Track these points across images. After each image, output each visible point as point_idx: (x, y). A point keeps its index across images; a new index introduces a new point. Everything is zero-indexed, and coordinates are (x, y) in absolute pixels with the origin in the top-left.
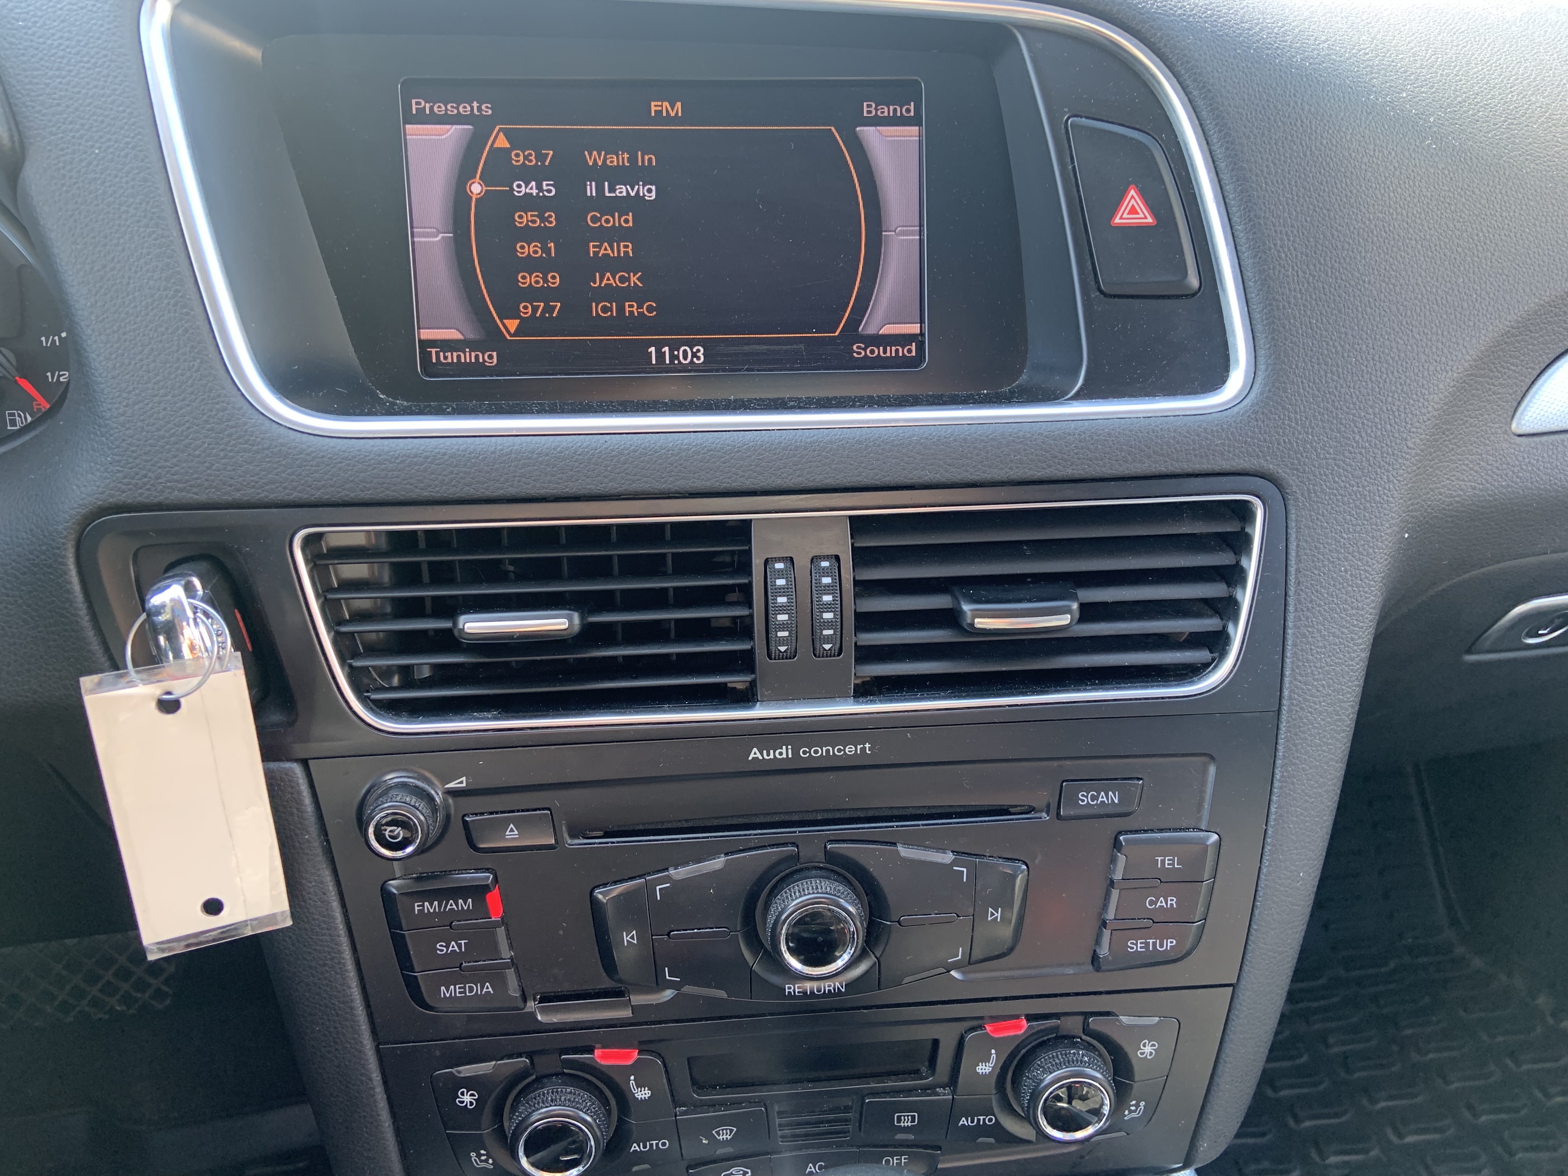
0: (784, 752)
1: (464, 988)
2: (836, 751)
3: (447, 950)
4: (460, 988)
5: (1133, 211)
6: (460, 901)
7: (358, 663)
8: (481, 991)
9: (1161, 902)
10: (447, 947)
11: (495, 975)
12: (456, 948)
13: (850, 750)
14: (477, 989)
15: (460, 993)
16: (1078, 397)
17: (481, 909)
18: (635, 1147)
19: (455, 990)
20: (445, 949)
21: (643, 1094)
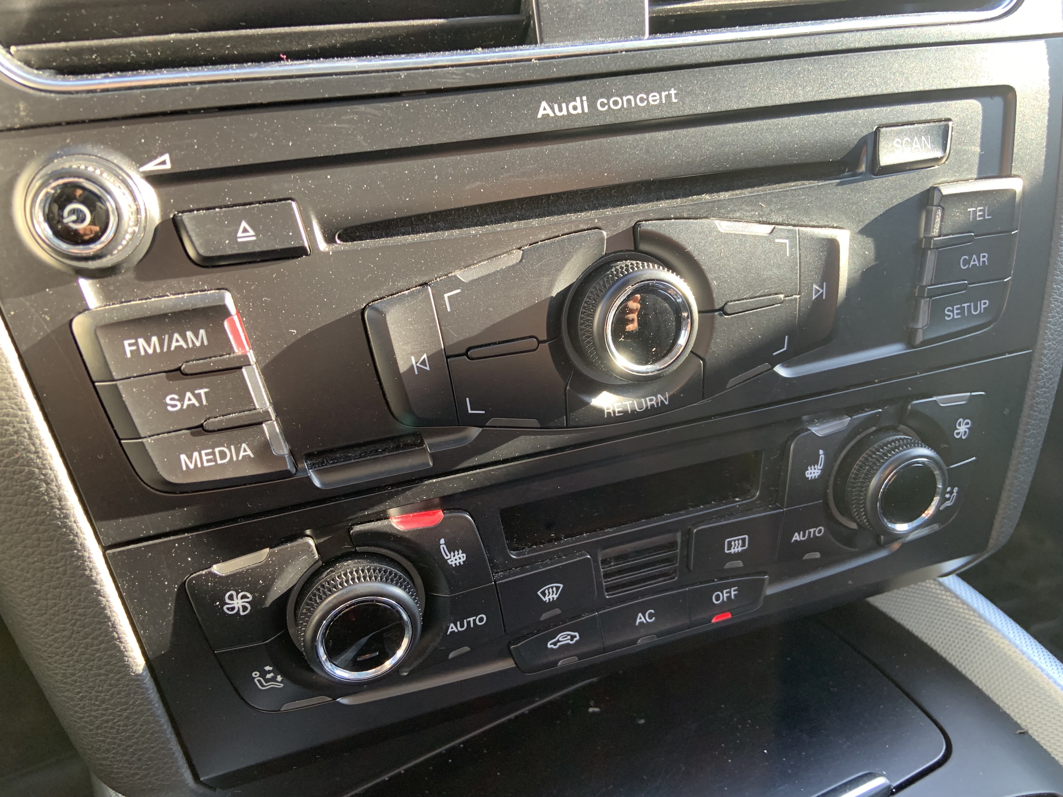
1: (213, 453)
3: (182, 405)
4: (207, 454)
6: (189, 334)
8: (238, 455)
10: (181, 400)
12: (194, 401)
15: (208, 461)
20: (179, 404)
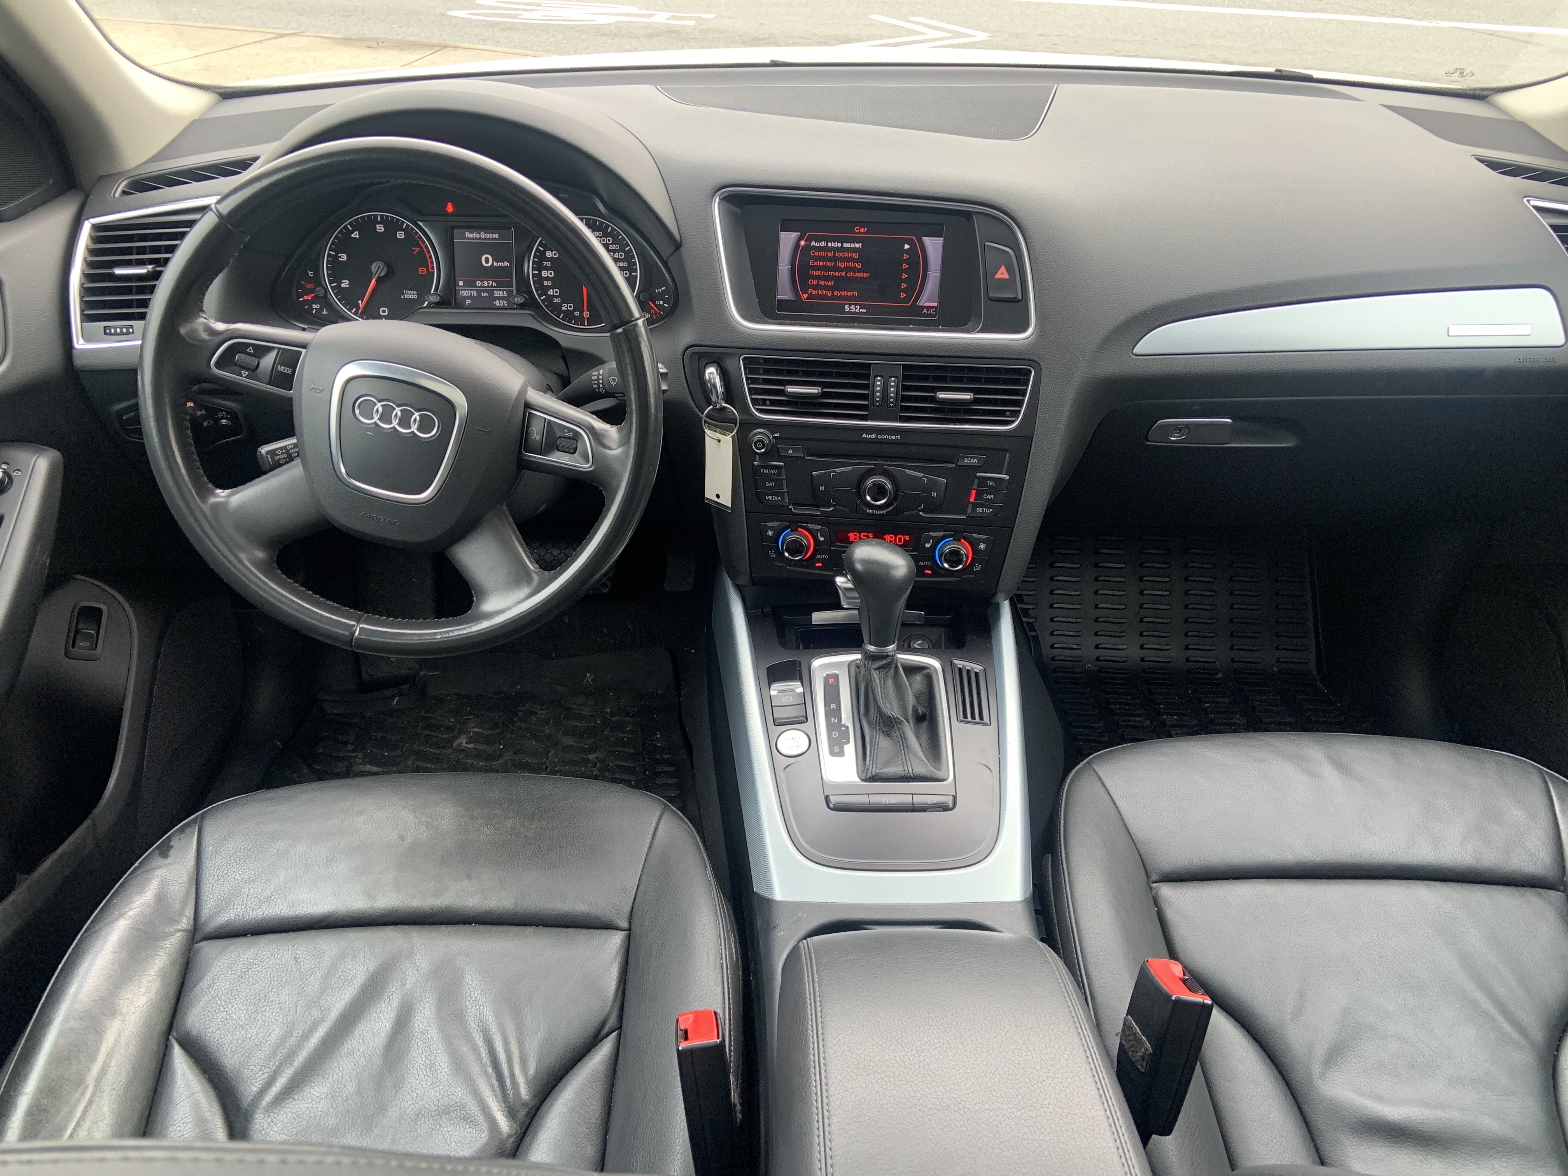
0: (873, 436)
2: (889, 437)
5: (1002, 274)
7: (753, 397)
9: (988, 496)
11: (781, 494)
13: (894, 437)
14: (776, 498)
16: (978, 332)
17: (779, 474)
18: (818, 557)
19: (770, 498)
21: (822, 539)
